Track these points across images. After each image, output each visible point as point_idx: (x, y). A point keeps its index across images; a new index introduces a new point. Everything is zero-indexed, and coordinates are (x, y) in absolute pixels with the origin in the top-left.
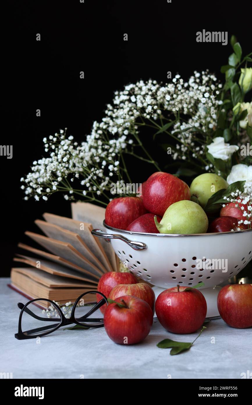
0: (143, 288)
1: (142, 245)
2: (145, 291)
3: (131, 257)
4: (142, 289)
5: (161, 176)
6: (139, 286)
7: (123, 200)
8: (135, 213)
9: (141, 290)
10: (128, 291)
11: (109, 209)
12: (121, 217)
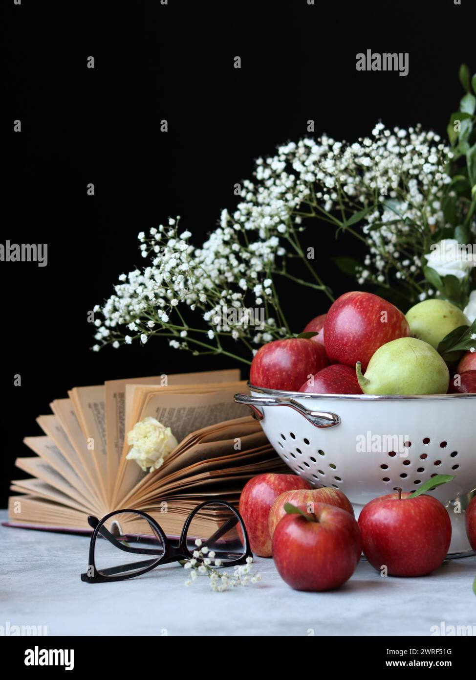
0: (333, 494)
1: (331, 417)
2: (338, 500)
3: (307, 441)
4: (334, 497)
7: (288, 342)
8: (310, 365)
9: (331, 497)
10: (309, 499)
11: (259, 361)
12: (284, 373)
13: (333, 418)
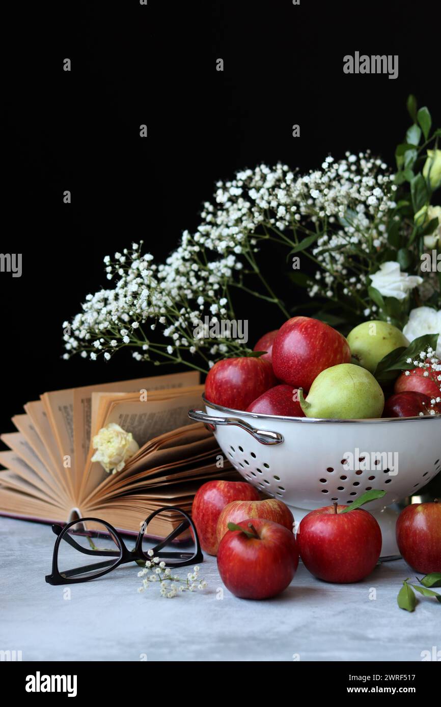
0: (276, 506)
1: (275, 436)
2: (279, 511)
3: (253, 455)
4: (276, 509)
5: (305, 323)
6: (271, 504)
7: (239, 361)
8: (259, 384)
9: (273, 510)
10: (253, 511)
11: (213, 377)
12: (235, 390)
13: (277, 436)
